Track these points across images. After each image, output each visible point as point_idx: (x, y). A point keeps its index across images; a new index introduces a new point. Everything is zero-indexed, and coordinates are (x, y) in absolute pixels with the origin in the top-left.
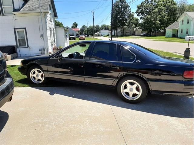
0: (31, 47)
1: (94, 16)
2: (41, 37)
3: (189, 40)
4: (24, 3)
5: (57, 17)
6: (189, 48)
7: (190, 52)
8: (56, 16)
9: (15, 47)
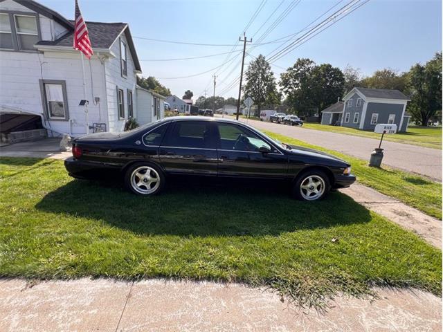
0: (74, 120)
1: (215, 83)
2: (95, 102)
3: (385, 132)
4: (67, 34)
5: (141, 71)
6: (381, 148)
7: (383, 156)
8: (138, 68)
9: (40, 117)
